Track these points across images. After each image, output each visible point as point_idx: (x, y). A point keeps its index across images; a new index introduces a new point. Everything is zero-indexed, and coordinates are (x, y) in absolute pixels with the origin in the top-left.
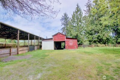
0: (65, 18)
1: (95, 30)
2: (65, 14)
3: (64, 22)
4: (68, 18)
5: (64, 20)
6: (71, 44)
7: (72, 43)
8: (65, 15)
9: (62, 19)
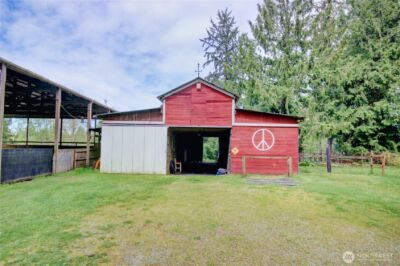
0: (224, 32)
1: (367, 82)
2: (224, 15)
3: (218, 49)
4: (235, 33)
5: (216, 44)
6: (263, 146)
7: (269, 141)
8: (225, 19)
9: (210, 38)
